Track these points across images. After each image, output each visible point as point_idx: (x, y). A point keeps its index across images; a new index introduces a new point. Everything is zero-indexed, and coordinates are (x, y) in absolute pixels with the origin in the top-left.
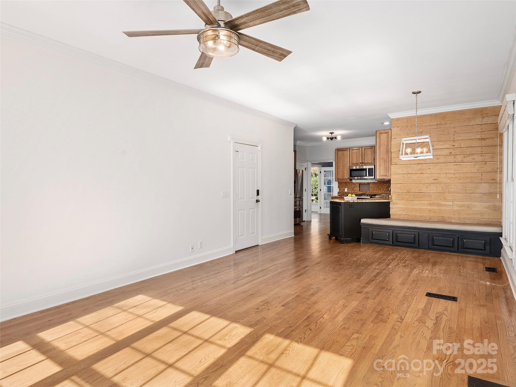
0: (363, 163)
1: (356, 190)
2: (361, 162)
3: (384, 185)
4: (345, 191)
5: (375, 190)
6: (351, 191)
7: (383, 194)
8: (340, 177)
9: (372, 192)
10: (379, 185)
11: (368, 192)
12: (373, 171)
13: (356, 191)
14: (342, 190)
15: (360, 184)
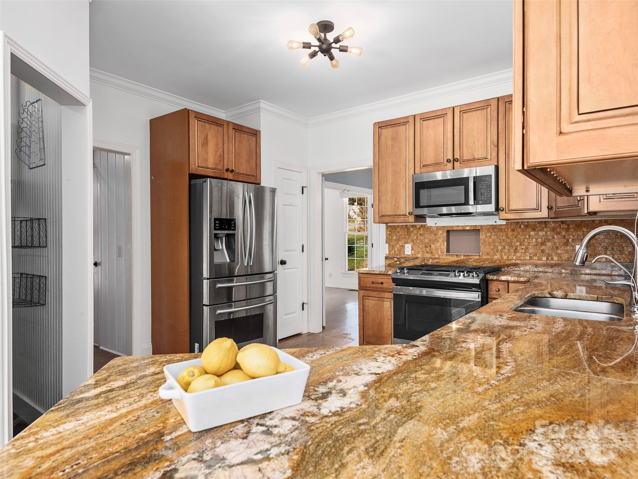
0: (455, 160)
1: (437, 249)
2: (450, 157)
3: (530, 236)
4: (404, 253)
5: (497, 251)
6: (423, 252)
7: (525, 264)
8: (388, 209)
9: (489, 257)
10: (510, 233)
11: (475, 257)
12: (491, 185)
13: (438, 253)
14: (396, 249)
15: (448, 232)
